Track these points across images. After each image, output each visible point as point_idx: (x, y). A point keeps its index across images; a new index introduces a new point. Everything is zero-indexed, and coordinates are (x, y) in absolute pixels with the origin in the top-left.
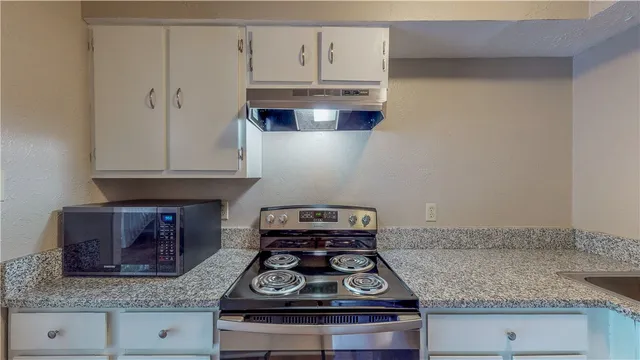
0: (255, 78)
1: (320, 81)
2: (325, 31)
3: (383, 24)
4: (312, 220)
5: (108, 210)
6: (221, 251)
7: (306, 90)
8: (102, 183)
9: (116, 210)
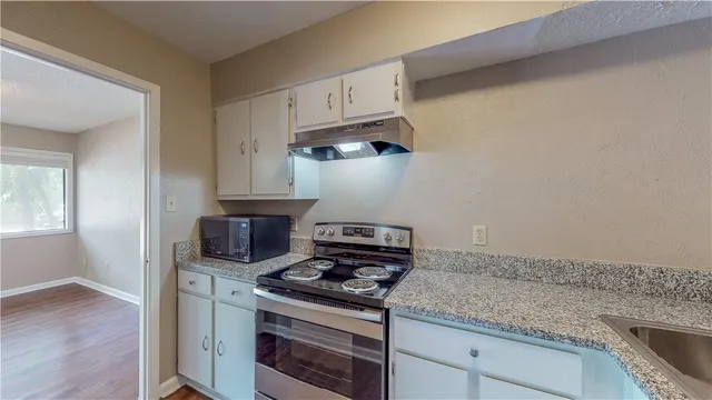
0: (300, 124)
1: (344, 120)
2: (345, 77)
3: (395, 59)
4: (352, 235)
5: (225, 219)
6: (289, 254)
7: (332, 128)
8: (223, 203)
9: (231, 219)
